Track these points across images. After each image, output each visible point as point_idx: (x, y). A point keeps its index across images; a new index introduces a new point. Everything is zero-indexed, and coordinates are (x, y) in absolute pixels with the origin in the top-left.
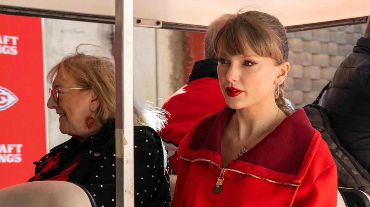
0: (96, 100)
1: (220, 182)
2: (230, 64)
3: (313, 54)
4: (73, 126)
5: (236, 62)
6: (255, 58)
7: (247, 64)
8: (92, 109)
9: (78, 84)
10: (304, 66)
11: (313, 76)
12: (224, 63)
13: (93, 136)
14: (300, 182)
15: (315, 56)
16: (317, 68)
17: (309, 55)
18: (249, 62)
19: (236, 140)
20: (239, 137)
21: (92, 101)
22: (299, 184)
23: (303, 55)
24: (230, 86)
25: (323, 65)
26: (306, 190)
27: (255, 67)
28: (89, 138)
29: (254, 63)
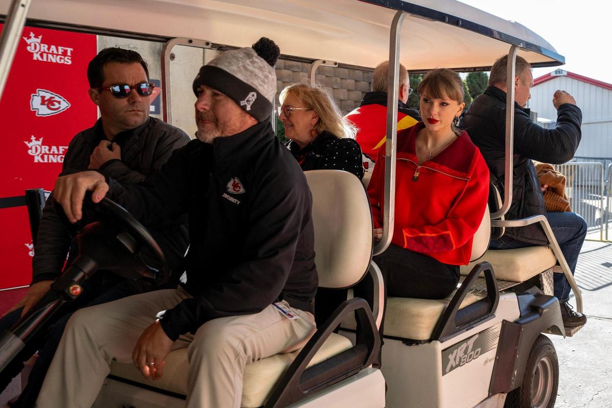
0: (315, 118)
1: (417, 175)
2: (432, 104)
3: (342, 79)
4: (297, 134)
5: (436, 103)
6: (448, 101)
7: (443, 104)
8: (312, 123)
9: (304, 106)
10: (334, 88)
11: (342, 98)
12: (427, 102)
13: (313, 142)
14: (470, 177)
15: (343, 81)
16: (345, 91)
17: (339, 80)
18: (445, 103)
19: (424, 148)
20: (427, 147)
21: (313, 118)
22: (469, 179)
23: (333, 79)
24: (431, 117)
25: (350, 88)
26: (473, 183)
27: (448, 107)
28: (309, 144)
29: (447, 104)
